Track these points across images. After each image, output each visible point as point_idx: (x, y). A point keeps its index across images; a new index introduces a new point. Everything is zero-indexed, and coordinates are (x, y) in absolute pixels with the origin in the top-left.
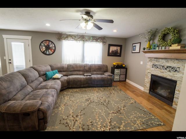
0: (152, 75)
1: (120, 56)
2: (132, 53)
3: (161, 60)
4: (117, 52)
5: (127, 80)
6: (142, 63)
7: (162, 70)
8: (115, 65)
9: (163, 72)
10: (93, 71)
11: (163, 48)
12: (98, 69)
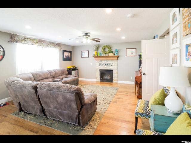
0: (100, 70)
1: (71, 60)
2: (82, 57)
3: (104, 61)
4: (69, 57)
5: (80, 79)
6: (91, 64)
7: (105, 66)
8: (71, 68)
9: (106, 67)
10: (58, 76)
11: (106, 55)
12: (62, 73)
